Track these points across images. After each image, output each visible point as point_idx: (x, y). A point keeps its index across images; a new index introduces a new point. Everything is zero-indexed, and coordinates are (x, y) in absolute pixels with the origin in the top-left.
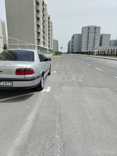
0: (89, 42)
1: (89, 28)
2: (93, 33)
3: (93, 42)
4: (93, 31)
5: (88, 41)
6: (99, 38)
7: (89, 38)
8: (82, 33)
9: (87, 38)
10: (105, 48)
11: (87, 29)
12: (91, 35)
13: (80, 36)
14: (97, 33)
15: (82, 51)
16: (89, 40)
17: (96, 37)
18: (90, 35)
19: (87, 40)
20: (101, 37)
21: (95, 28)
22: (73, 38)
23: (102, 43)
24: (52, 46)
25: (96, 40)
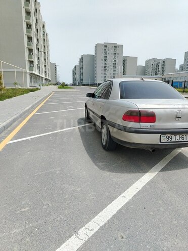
0: (107, 69)
1: (106, 46)
2: (112, 54)
3: (112, 68)
4: (112, 51)
5: (105, 67)
6: (122, 62)
7: (107, 62)
8: (96, 53)
9: (103, 62)
11: (104, 48)
12: (110, 58)
13: (93, 58)
14: (118, 54)
15: (98, 82)
16: (107, 65)
17: (117, 61)
18: (108, 57)
19: (103, 65)
20: (124, 60)
21: (115, 47)
22: (81, 60)
23: (125, 70)
24: (50, 74)
25: (116, 66)
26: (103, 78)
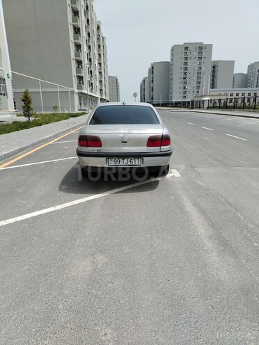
0: (188, 81)
1: (186, 48)
2: (195, 58)
3: (195, 78)
4: (196, 54)
5: (184, 78)
6: (210, 69)
7: (188, 71)
8: (172, 60)
9: (183, 71)
10: (223, 93)
11: (183, 51)
12: (193, 64)
13: (167, 66)
14: (205, 58)
15: (174, 100)
16: (188, 76)
17: (203, 68)
18: (189, 64)
19: (182, 76)
20: (214, 67)
21: (201, 48)
22: (152, 71)
23: (215, 80)
24: (107, 92)
25: (201, 76)
26: (181, 95)
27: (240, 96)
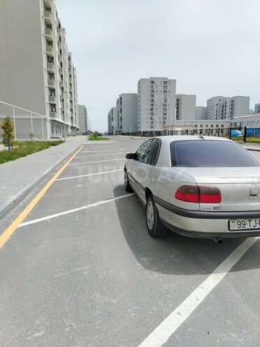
0: (154, 111)
1: (153, 82)
2: (161, 92)
3: (162, 110)
4: (161, 88)
5: (151, 110)
6: (175, 102)
7: (155, 103)
8: (139, 92)
9: (150, 103)
10: (188, 124)
11: (150, 84)
12: (159, 97)
13: (135, 99)
14: (169, 92)
15: (142, 130)
16: (155, 107)
17: (168, 101)
18: (155, 96)
19: (150, 107)
20: (178, 100)
21: (166, 82)
22: (120, 101)
23: (179, 112)
25: (167, 107)
26: (149, 125)
27: (215, 127)
